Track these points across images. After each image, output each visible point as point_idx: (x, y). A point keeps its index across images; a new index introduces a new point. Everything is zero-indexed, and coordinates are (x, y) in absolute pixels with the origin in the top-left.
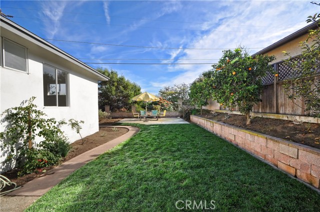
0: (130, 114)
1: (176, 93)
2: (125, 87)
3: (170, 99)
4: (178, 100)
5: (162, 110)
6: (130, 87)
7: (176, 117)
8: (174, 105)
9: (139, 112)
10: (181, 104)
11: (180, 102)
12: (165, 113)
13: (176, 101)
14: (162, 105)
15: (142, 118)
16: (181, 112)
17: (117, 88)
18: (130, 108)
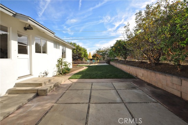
0: (82, 62)
1: (104, 51)
2: (80, 50)
3: (101, 54)
4: (105, 55)
5: (97, 60)
6: (82, 50)
7: (104, 63)
8: (103, 57)
9: (87, 61)
10: (106, 57)
11: (106, 56)
12: (98, 61)
13: (104, 56)
14: (97, 58)
15: (88, 63)
16: (106, 60)
17: (76, 50)
18: (82, 59)
